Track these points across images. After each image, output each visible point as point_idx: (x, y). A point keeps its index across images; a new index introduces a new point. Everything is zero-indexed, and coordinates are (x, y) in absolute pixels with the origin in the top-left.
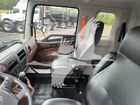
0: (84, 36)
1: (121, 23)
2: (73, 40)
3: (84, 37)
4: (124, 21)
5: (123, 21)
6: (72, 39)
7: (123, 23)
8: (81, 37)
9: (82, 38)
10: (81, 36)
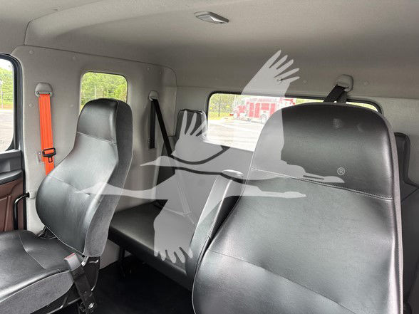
0: (55, 149)
1: (147, 101)
2: (12, 171)
3: (54, 154)
4: (152, 95)
5: (150, 95)
6: (8, 167)
7: (151, 100)
8: (45, 155)
9: (50, 156)
10: (43, 153)
